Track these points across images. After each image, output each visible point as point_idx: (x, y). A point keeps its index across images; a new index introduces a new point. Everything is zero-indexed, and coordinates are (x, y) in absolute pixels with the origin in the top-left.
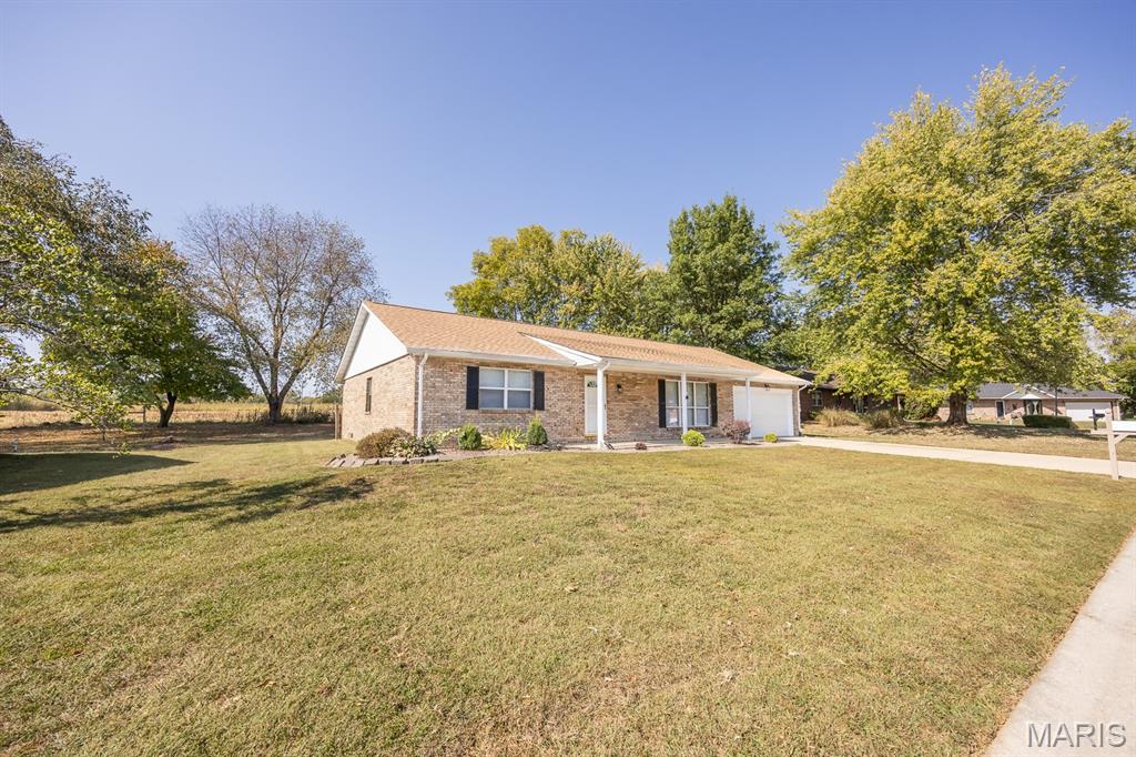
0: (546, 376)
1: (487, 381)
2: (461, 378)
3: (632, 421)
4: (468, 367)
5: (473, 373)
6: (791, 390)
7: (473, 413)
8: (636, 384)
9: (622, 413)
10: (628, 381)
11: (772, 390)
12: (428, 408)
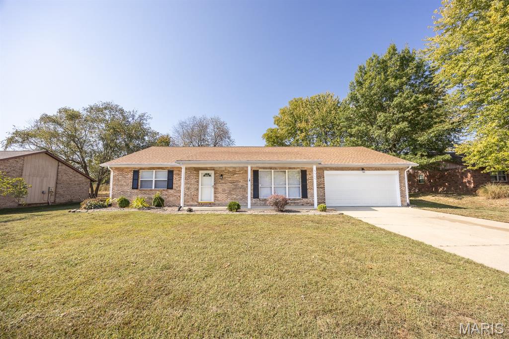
0: (174, 172)
1: (144, 176)
2: (130, 175)
3: (231, 194)
4: (134, 171)
5: (136, 173)
6: (397, 172)
7: (135, 191)
8: (235, 174)
9: (224, 190)
10: (229, 172)
11: (367, 172)
12: (115, 189)
